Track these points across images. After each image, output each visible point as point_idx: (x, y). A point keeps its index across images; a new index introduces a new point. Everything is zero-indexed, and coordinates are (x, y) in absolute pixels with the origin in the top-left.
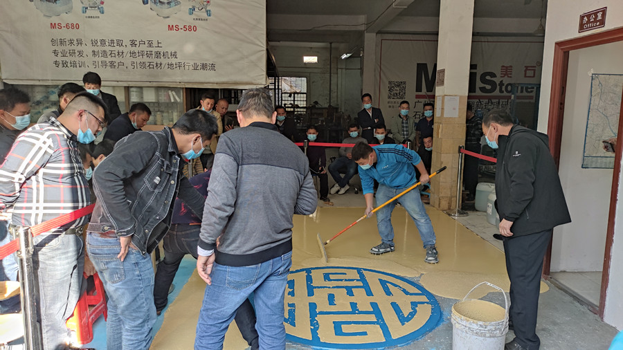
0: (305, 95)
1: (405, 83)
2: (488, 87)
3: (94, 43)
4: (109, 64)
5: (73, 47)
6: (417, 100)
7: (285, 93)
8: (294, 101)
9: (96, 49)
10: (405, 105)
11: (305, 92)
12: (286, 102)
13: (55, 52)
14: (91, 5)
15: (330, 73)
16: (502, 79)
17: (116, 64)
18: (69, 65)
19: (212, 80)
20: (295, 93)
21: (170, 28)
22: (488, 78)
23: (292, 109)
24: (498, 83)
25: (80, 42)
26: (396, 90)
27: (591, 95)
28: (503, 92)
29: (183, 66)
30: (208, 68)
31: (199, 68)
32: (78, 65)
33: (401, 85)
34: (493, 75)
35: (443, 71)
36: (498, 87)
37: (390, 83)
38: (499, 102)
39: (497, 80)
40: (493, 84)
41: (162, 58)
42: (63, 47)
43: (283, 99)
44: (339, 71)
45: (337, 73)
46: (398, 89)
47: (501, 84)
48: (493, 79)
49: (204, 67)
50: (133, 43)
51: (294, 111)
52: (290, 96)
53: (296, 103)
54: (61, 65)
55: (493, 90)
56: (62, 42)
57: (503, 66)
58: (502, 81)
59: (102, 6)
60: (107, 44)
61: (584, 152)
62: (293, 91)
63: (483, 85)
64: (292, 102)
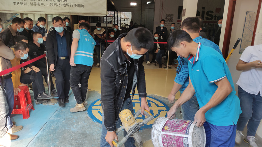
0: (131, 20)
1: (173, 15)
2: (210, 17)
4: (37, 4)
6: (178, 23)
7: (122, 19)
8: (126, 22)
10: (173, 25)
11: (131, 18)
12: (123, 23)
15: (141, 10)
16: (216, 14)
17: (40, 4)
18: (20, 4)
19: (83, 12)
20: (126, 19)
22: (210, 13)
23: (125, 26)
24: (214, 16)
26: (169, 18)
27: (245, 21)
28: (216, 20)
29: (70, 5)
30: (81, 6)
31: (77, 6)
33: (171, 16)
34: (212, 12)
35: (185, 10)
36: (214, 18)
37: (166, 15)
38: (214, 24)
39: (214, 14)
40: (212, 16)
41: (60, 1)
43: (121, 21)
44: (146, 9)
45: (145, 10)
46: (170, 18)
47: (215, 16)
48: (212, 14)
49: (79, 6)
51: (126, 27)
52: (124, 20)
53: (127, 23)
54: (16, 4)
55: (211, 19)
57: (217, 8)
58: (216, 15)
61: (241, 47)
62: (126, 18)
63: (207, 17)
64: (125, 23)
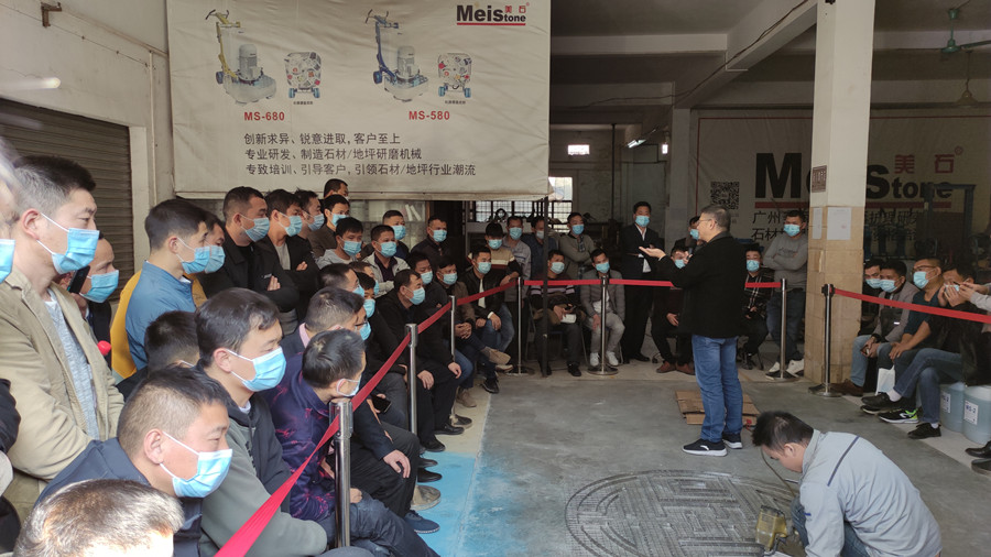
0: (570, 204)
1: (737, 184)
2: (875, 189)
3: (304, 139)
4: (324, 169)
5: (275, 146)
6: (757, 211)
8: (553, 213)
9: (307, 147)
11: (571, 199)
13: (249, 153)
14: (302, 86)
15: (614, 171)
16: (897, 176)
17: (334, 169)
18: (268, 171)
19: (470, 189)
20: (554, 201)
21: (413, 116)
22: (874, 174)
24: (891, 182)
25: (284, 138)
26: (723, 195)
28: (899, 196)
29: (428, 169)
30: (465, 171)
31: (452, 171)
32: (281, 171)
33: (732, 187)
34: (882, 170)
35: (824, 169)
36: (892, 189)
37: (714, 184)
38: (894, 213)
39: (889, 178)
40: (883, 184)
41: (400, 158)
42: (261, 146)
44: (624, 166)
45: (622, 170)
46: (727, 193)
47: (897, 183)
48: (881, 176)
49: (459, 169)
50: (359, 138)
53: (556, 216)
54: (257, 171)
55: (882, 193)
56: (260, 139)
57: (898, 156)
58: (897, 180)
59: (317, 87)
60: (323, 140)
